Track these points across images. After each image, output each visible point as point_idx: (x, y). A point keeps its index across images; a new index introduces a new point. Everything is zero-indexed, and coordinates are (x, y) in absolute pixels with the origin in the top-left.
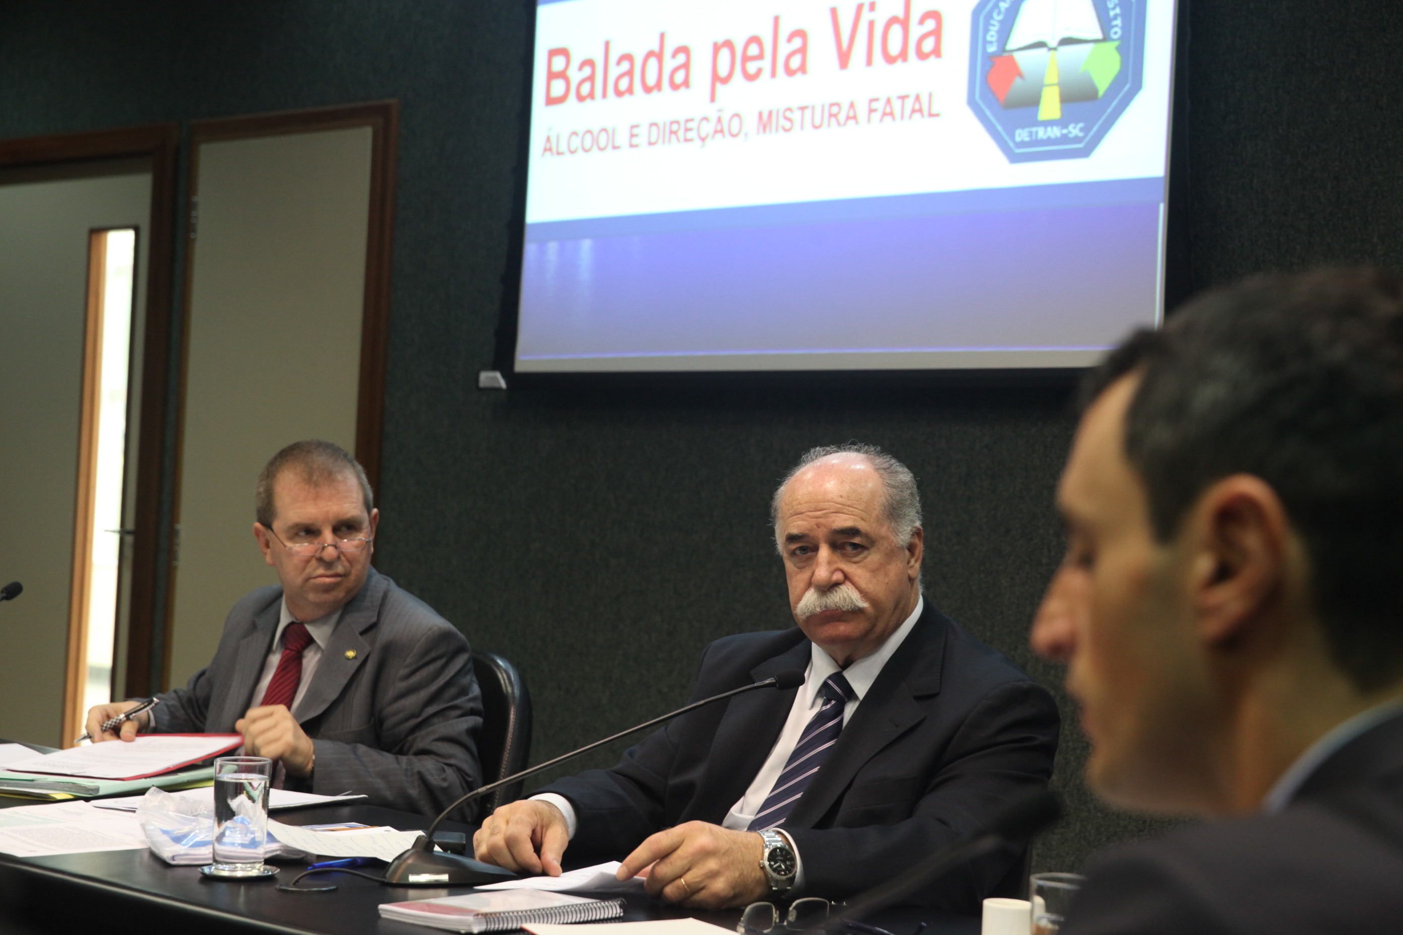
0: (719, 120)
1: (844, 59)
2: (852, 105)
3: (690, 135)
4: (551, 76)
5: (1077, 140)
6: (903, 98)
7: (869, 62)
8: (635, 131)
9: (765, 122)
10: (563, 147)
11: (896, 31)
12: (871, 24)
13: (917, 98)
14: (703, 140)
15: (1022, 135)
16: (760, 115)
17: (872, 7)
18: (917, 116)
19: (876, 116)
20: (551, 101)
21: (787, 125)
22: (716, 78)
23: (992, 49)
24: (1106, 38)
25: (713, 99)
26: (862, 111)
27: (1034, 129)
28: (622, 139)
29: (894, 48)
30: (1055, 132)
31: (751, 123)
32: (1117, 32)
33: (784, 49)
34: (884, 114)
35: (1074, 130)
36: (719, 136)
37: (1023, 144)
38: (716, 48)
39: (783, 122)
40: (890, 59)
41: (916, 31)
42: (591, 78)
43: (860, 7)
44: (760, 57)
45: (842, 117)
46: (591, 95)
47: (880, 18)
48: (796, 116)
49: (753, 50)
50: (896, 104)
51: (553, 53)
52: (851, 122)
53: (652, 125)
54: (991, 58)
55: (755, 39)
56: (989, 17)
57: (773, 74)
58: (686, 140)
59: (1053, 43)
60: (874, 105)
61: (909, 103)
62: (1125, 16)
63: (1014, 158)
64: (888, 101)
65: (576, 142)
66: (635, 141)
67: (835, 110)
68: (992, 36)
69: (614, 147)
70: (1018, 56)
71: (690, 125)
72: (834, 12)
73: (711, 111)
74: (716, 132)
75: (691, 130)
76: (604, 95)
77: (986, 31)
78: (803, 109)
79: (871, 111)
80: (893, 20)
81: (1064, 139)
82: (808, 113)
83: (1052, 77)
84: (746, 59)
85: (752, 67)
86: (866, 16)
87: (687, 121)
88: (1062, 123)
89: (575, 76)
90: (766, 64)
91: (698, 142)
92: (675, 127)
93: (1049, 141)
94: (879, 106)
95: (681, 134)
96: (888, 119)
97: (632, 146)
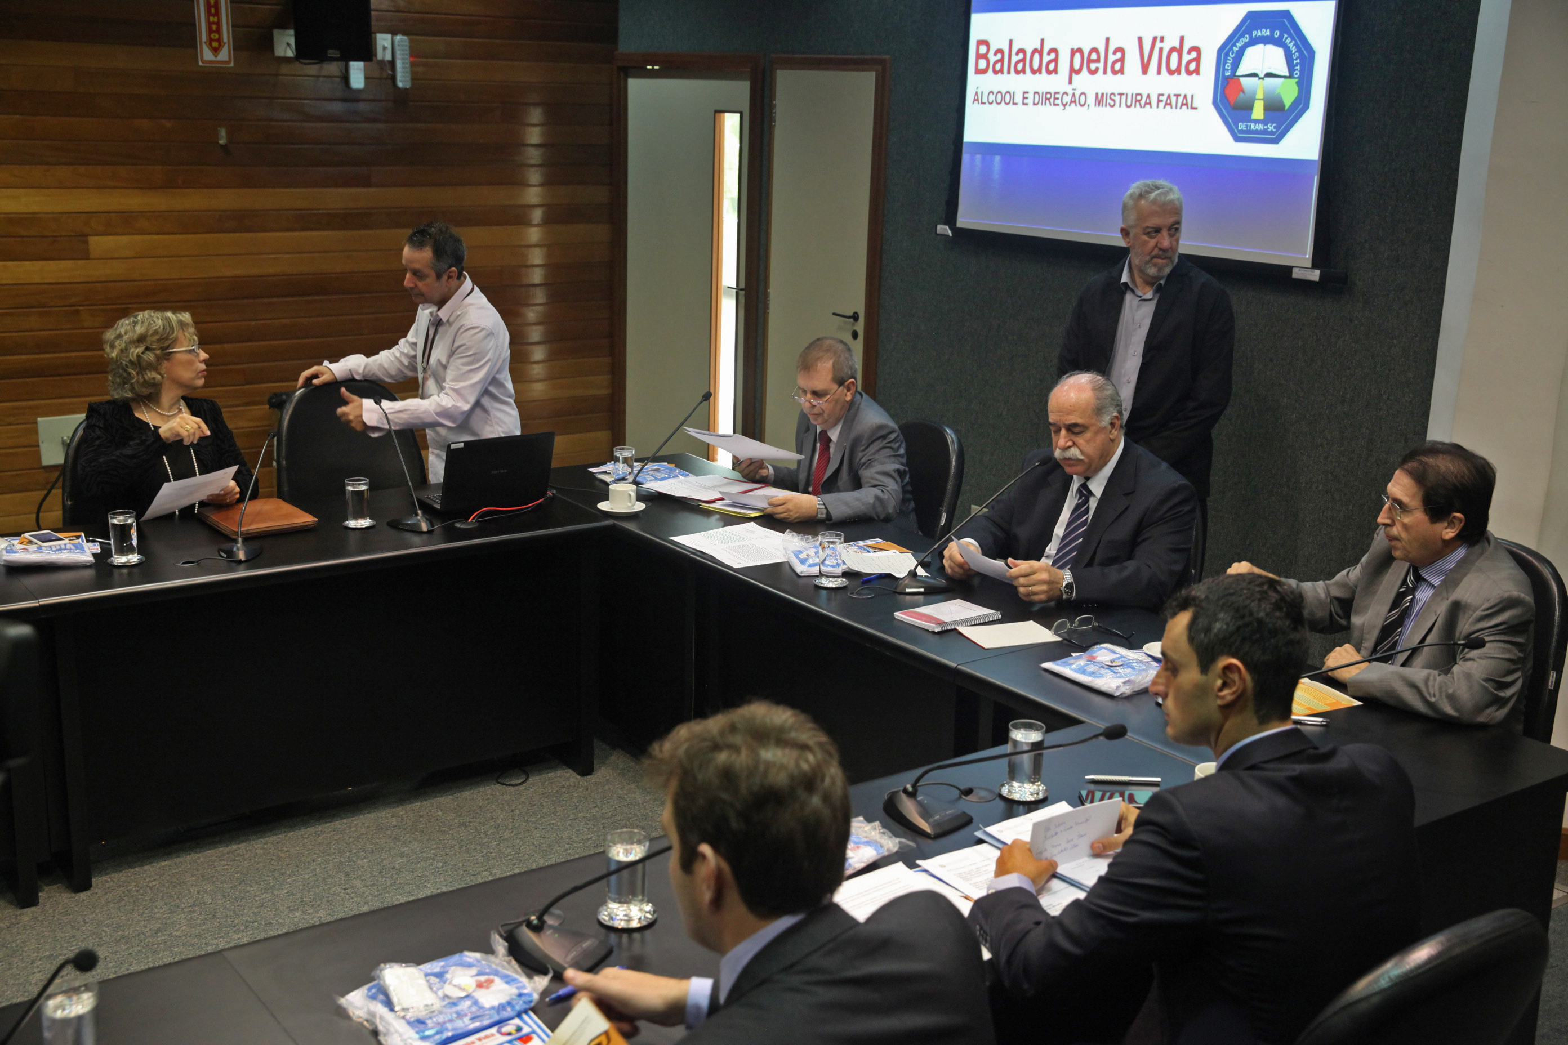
0: (1074, 95)
1: (1145, 69)
2: (1148, 96)
3: (1057, 102)
4: (979, 56)
5: (1272, 133)
6: (1177, 96)
7: (1159, 72)
8: (1026, 95)
9: (1100, 100)
10: (985, 100)
11: (1175, 56)
12: (1161, 50)
13: (1185, 97)
14: (1064, 105)
15: (1242, 126)
16: (1097, 94)
17: (1162, 39)
18: (1184, 107)
19: (1162, 105)
20: (978, 71)
21: (1112, 103)
22: (1073, 71)
23: (1228, 74)
24: (1291, 76)
25: (1070, 82)
26: (1154, 100)
27: (1249, 124)
28: (1018, 99)
29: (1174, 66)
30: (1260, 127)
31: (1091, 100)
32: (1297, 73)
33: (1112, 58)
34: (1166, 104)
35: (1271, 127)
36: (1073, 105)
37: (1242, 132)
38: (1073, 52)
39: (1109, 101)
40: (1171, 72)
41: (1186, 58)
42: (1001, 61)
43: (1155, 39)
44: (1098, 61)
45: (1143, 102)
46: (1001, 71)
47: (1167, 46)
48: (1117, 98)
49: (1094, 56)
50: (1174, 99)
51: (980, 43)
52: (1148, 106)
53: (1035, 93)
54: (1227, 79)
55: (1095, 50)
56: (1227, 55)
57: (1105, 72)
58: (1055, 105)
59: (1262, 75)
60: (1161, 98)
61: (1180, 99)
62: (1302, 64)
63: (1237, 139)
64: (1169, 96)
65: (992, 98)
66: (1026, 101)
67: (1139, 98)
68: (1228, 66)
69: (1014, 104)
70: (1243, 80)
71: (1057, 96)
72: (1140, 39)
73: (1069, 89)
74: (1071, 102)
75: (1058, 99)
76: (1009, 72)
77: (1225, 63)
78: (1121, 95)
79: (1159, 101)
80: (1173, 50)
81: (1265, 132)
82: (1124, 97)
83: (1260, 95)
84: (1090, 61)
85: (1093, 66)
86: (1158, 45)
87: (1056, 93)
88: (1264, 122)
89: (993, 59)
90: (1101, 65)
91: (1061, 107)
92: (1048, 96)
93: (1257, 132)
94: (1164, 98)
95: (1052, 100)
96: (1168, 107)
97: (1024, 104)
